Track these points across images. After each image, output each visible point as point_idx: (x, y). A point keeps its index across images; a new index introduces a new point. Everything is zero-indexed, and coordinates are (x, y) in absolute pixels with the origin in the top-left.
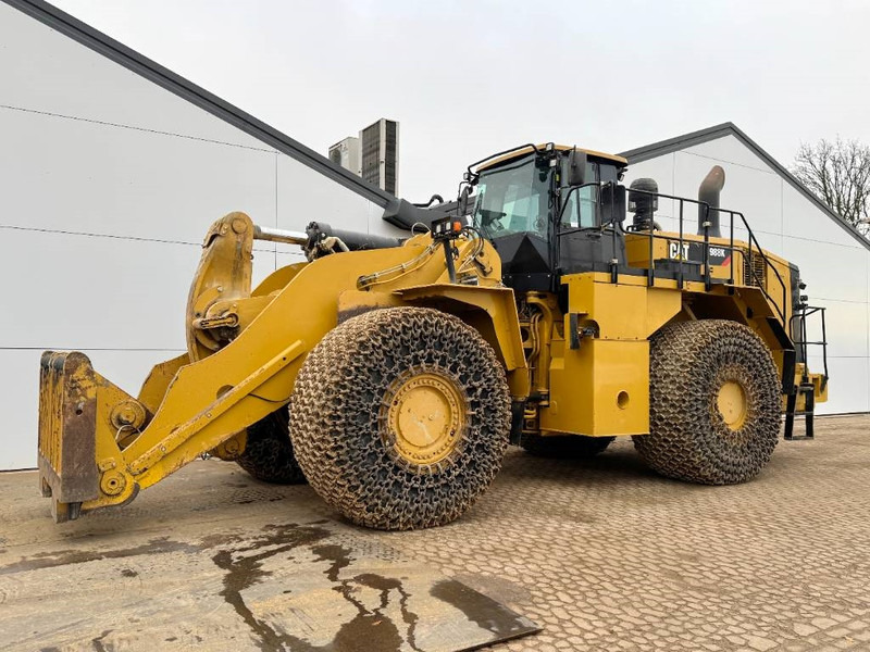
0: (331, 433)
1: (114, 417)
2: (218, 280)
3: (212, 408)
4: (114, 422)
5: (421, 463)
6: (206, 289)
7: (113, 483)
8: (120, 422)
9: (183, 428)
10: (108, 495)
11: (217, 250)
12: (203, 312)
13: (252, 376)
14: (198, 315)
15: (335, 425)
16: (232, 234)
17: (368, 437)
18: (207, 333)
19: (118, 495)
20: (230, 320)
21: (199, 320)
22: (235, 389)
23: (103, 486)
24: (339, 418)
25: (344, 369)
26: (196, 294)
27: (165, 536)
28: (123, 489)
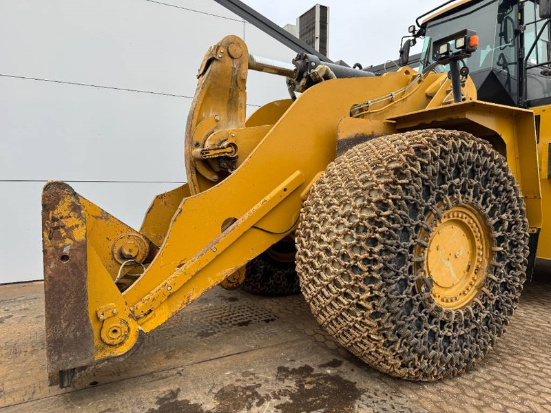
0: (366, 280)
1: (116, 251)
2: (214, 110)
3: (217, 242)
4: (115, 256)
5: (445, 306)
6: (203, 118)
7: (115, 331)
8: (123, 257)
9: (188, 265)
10: (110, 345)
11: (213, 76)
12: (201, 142)
13: (255, 208)
14: (197, 145)
15: (370, 270)
16: (228, 59)
17: (404, 283)
18: (206, 163)
19: (121, 344)
20: (229, 150)
21: (199, 150)
22: (239, 222)
23: (104, 335)
24: (375, 261)
25: (378, 202)
26: (194, 124)
27: (173, 387)
28: (126, 336)
